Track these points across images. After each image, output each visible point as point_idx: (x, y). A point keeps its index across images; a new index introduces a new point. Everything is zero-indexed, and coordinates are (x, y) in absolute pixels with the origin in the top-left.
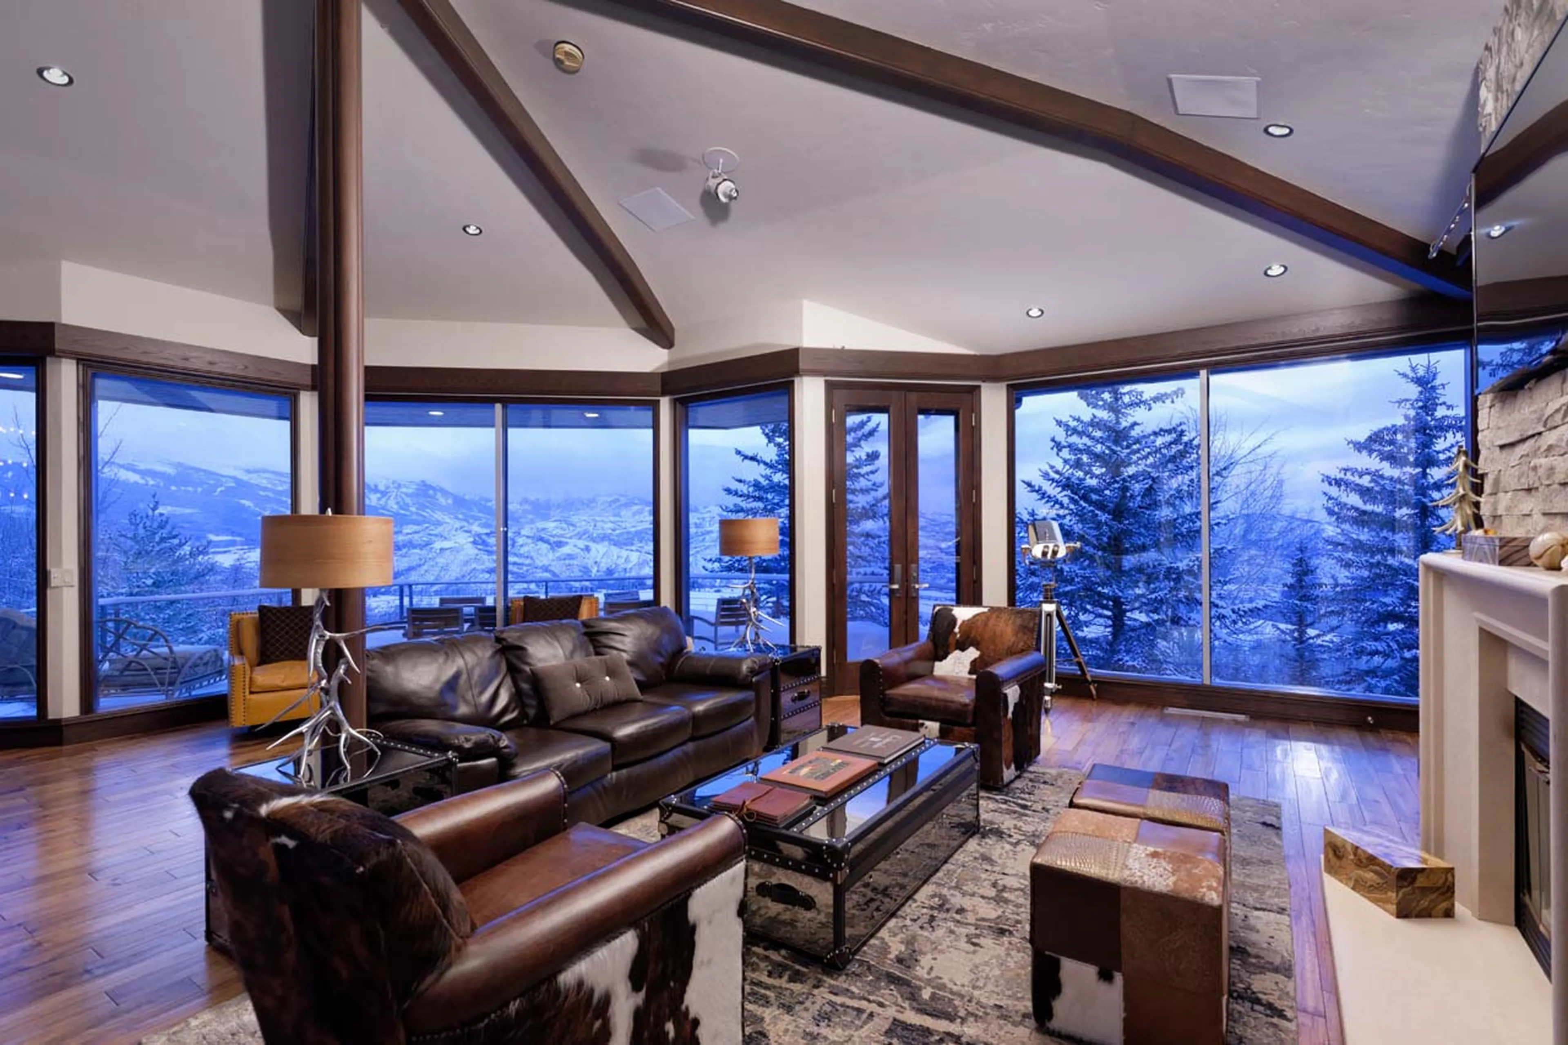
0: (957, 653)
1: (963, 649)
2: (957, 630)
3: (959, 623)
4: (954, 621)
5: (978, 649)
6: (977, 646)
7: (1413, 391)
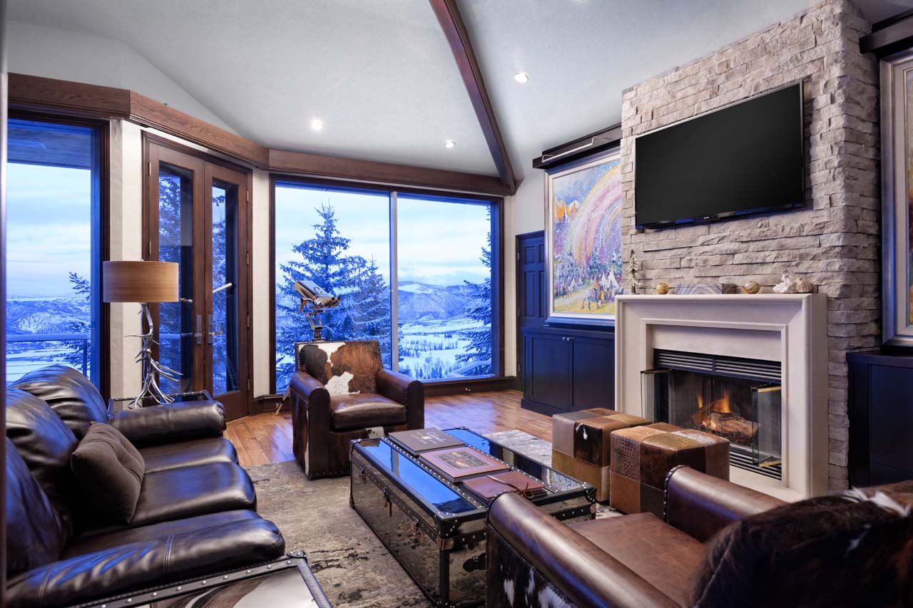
0: (335, 378)
1: (340, 375)
2: (329, 361)
3: (329, 355)
4: (324, 354)
5: (351, 373)
6: (349, 370)
7: (322, 221)
